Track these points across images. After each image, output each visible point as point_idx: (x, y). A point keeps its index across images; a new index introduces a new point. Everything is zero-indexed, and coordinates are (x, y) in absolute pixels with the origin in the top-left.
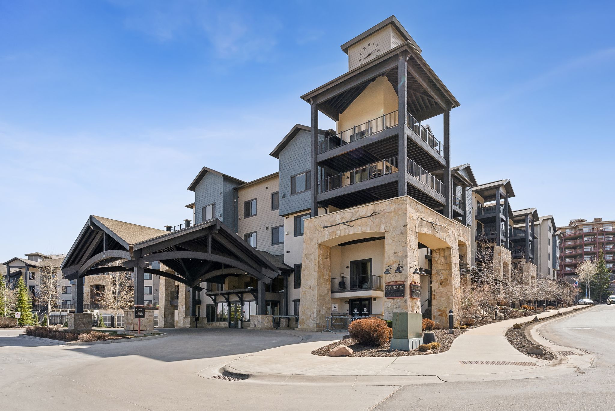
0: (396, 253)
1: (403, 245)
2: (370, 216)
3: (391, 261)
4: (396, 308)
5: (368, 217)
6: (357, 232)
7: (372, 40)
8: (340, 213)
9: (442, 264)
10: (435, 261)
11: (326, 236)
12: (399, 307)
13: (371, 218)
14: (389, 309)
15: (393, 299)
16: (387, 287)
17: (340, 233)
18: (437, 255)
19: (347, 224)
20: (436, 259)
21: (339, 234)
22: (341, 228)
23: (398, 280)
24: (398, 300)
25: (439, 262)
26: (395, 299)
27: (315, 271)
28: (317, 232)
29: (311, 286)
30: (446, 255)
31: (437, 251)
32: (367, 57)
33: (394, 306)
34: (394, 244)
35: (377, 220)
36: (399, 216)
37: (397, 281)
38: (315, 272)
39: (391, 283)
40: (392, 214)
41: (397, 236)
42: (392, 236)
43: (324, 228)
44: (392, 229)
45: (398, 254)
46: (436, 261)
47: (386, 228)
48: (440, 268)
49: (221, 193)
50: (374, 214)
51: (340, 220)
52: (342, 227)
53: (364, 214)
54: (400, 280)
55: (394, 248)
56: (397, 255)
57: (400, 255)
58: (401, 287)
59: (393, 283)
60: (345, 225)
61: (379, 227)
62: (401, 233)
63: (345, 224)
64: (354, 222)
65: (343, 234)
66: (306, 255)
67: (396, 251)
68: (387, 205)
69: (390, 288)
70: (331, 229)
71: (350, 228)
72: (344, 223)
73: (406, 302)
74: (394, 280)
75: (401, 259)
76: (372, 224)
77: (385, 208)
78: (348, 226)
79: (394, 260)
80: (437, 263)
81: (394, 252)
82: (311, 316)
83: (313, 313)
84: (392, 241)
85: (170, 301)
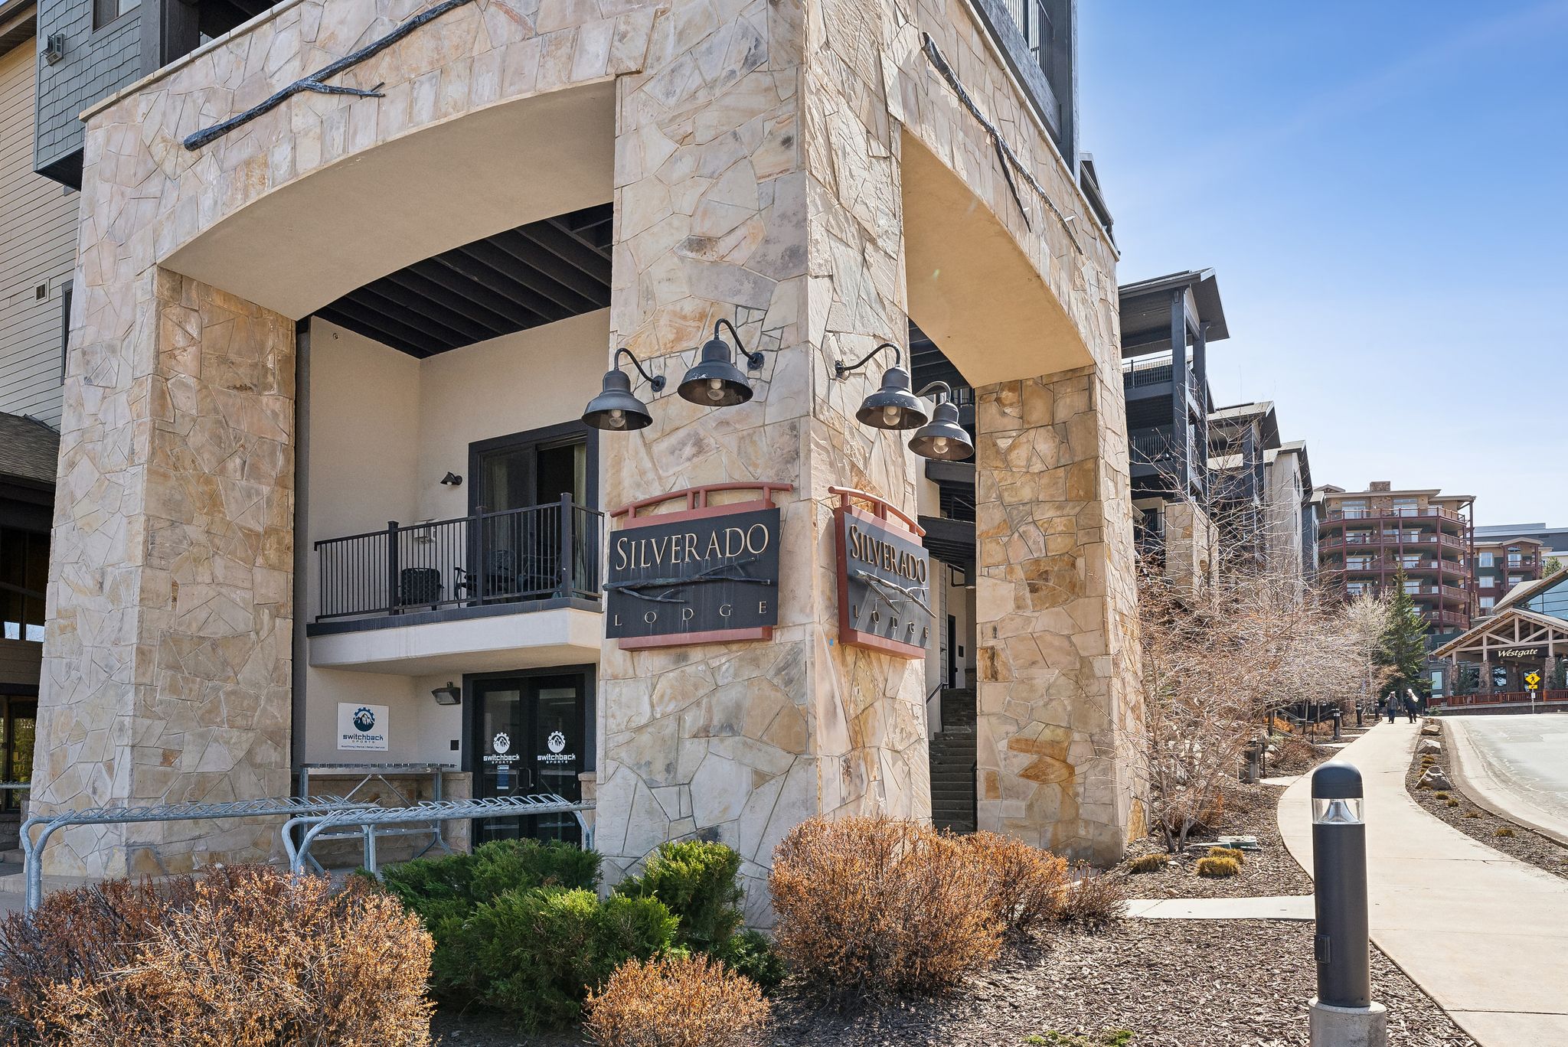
0: (699, 244)
1: (769, 158)
3: (664, 321)
4: (704, 732)
8: (293, 11)
11: (208, 202)
12: (729, 727)
14: (645, 738)
15: (679, 651)
16: (626, 547)
19: (335, 81)
23: (721, 478)
24: (724, 661)
26: (696, 655)
27: (133, 462)
28: (153, 187)
29: (103, 575)
33: (688, 718)
34: (686, 166)
37: (706, 492)
38: (132, 470)
39: (664, 510)
41: (718, 92)
42: (672, 101)
43: (192, 145)
44: (669, 46)
45: (723, 246)
47: (621, 48)
51: (297, 63)
54: (741, 476)
55: (687, 202)
56: (710, 256)
57: (740, 257)
58: (746, 541)
59: (679, 508)
60: (333, 91)
61: (565, 50)
62: (751, 62)
63: (329, 83)
64: (385, 58)
66: (84, 353)
67: (706, 226)
69: (648, 553)
70: (236, 148)
71: (359, 105)
72: (321, 82)
73: (789, 682)
74: (682, 484)
75: (747, 287)
76: (518, 37)
78: (350, 102)
81: (684, 236)
82: (94, 792)
83: (110, 769)
84: (669, 146)
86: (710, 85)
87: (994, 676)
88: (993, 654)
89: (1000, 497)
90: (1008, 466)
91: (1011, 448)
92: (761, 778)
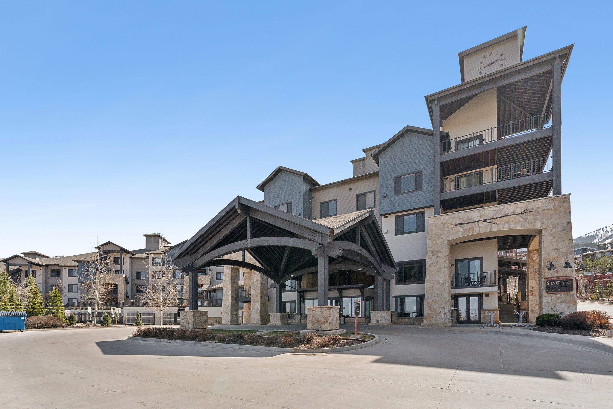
0: (557, 249)
1: (567, 241)
2: (521, 213)
3: (551, 257)
4: (560, 302)
5: (518, 214)
6: (502, 229)
7: (494, 50)
8: (478, 211)
11: (460, 233)
12: (564, 302)
13: (522, 215)
14: (550, 303)
15: (556, 294)
16: (549, 283)
17: (480, 230)
19: (488, 221)
21: (478, 231)
22: (480, 225)
23: (562, 275)
24: (562, 295)
26: (558, 294)
27: (445, 267)
28: (446, 229)
29: (439, 282)
32: (489, 65)
33: (557, 301)
34: (554, 240)
35: (530, 217)
36: (561, 214)
37: (559, 277)
39: (552, 278)
40: (551, 212)
41: (559, 233)
42: (551, 232)
43: (456, 225)
44: (551, 226)
45: (560, 250)
47: (543, 225)
49: (300, 193)
50: (525, 212)
51: (479, 217)
52: (481, 224)
53: (512, 211)
54: (564, 275)
55: (555, 244)
56: (558, 251)
57: (563, 251)
58: (568, 282)
59: (554, 278)
60: (487, 222)
61: (533, 224)
62: (564, 230)
63: (486, 221)
64: (498, 219)
65: (483, 231)
66: (431, 251)
67: (558, 247)
68: (543, 203)
69: (553, 283)
70: (466, 227)
71: (493, 225)
72: (484, 221)
73: (572, 297)
74: (555, 275)
75: (564, 254)
76: (524, 221)
77: (540, 206)
78: (491, 224)
79: (555, 256)
81: (554, 248)
82: (440, 311)
83: (444, 308)
84: (551, 238)
85: (235, 299)
86: (558, 232)
87: (532, 295)
88: (532, 291)
89: (534, 267)
90: (535, 263)
91: (536, 260)
92: (569, 307)
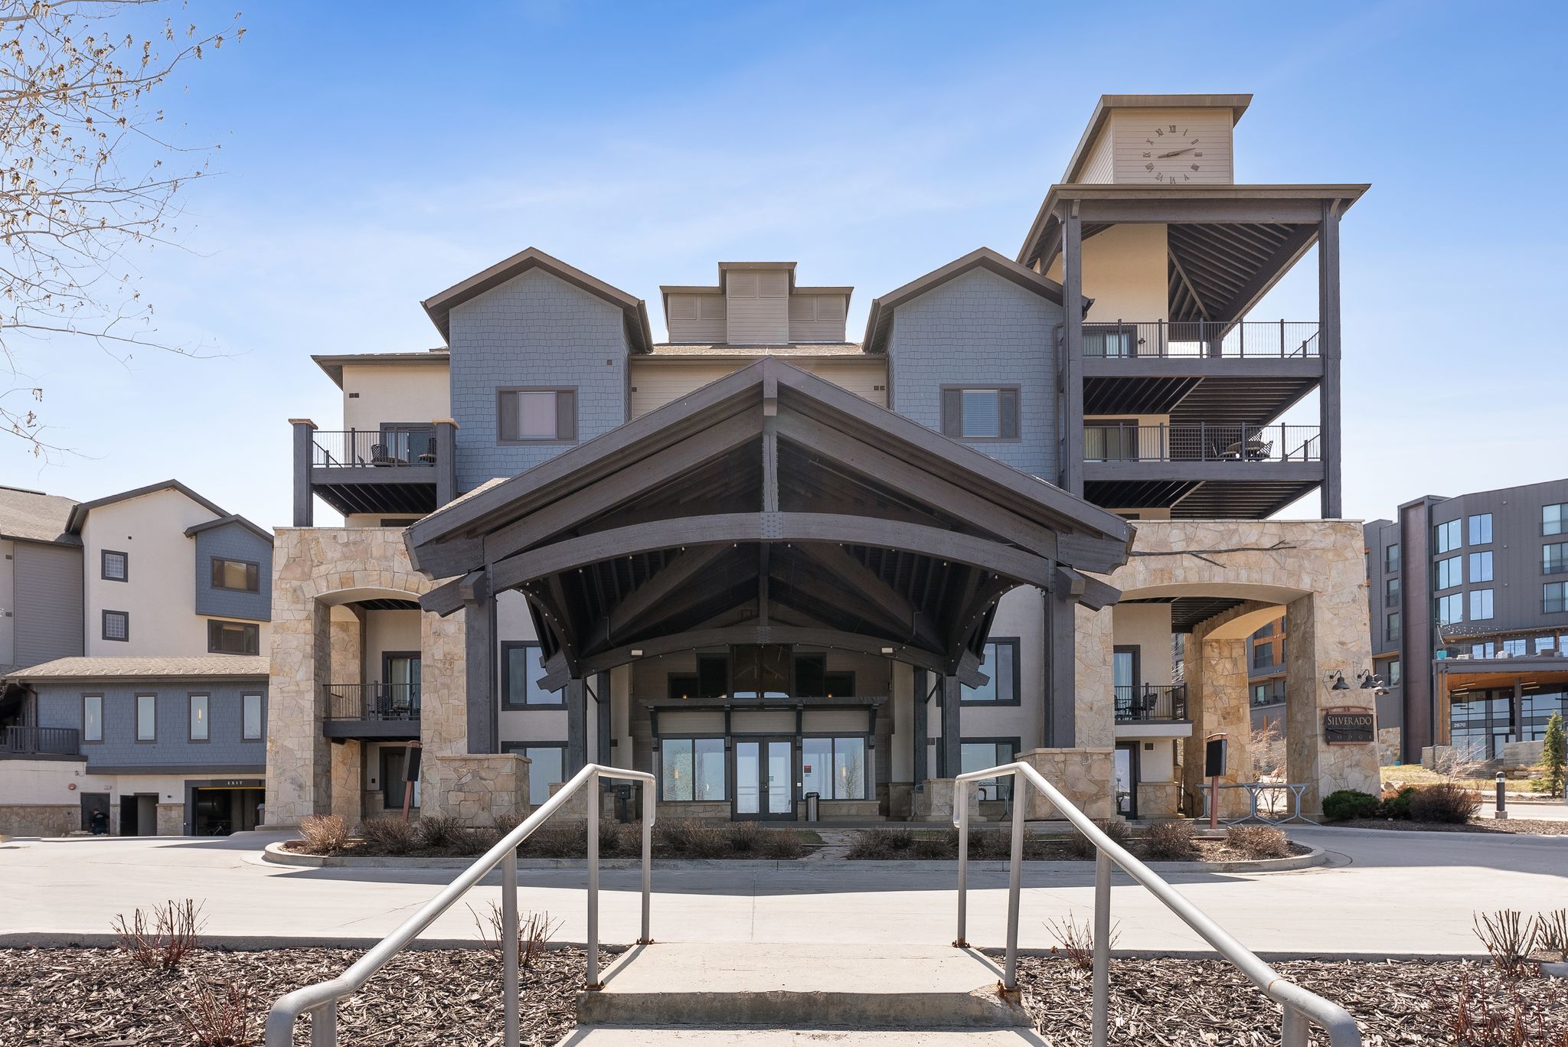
0: (1342, 644)
1: (1360, 627)
2: (1272, 549)
3: (1332, 661)
4: (1351, 766)
5: (1268, 549)
6: (1234, 580)
7: (1183, 122)
8: (1181, 525)
9: (1226, 673)
10: (1211, 665)
11: (1141, 577)
12: (1357, 765)
13: (1274, 553)
14: (1333, 767)
15: (1342, 747)
16: (1331, 719)
17: (1185, 576)
18: (1214, 654)
19: (1204, 556)
20: (1213, 662)
21: (1181, 578)
22: (1186, 563)
23: (1352, 705)
24: (1355, 749)
25: (1219, 668)
26: (1347, 747)
27: (1105, 665)
29: (1092, 704)
30: (1234, 655)
31: (1213, 644)
32: (1168, 156)
33: (1345, 762)
34: (1336, 622)
35: (1290, 561)
36: (1347, 563)
37: (1348, 707)
38: (1107, 667)
39: (1335, 710)
40: (1330, 555)
41: (1345, 605)
42: (1332, 604)
44: (1330, 589)
45: (1350, 645)
46: (1213, 667)
47: (1315, 584)
48: (1222, 682)
49: (609, 362)
50: (1281, 546)
51: (1184, 543)
52: (1189, 561)
53: (1254, 541)
54: (1356, 704)
55: (1338, 631)
56: (1345, 647)
57: (1354, 649)
58: (1365, 721)
59: (1339, 710)
60: (1201, 558)
61: (1297, 577)
62: (1354, 601)
63: (1201, 555)
64: (1225, 556)
65: (1193, 579)
67: (1342, 640)
68: (1314, 532)
69: (1338, 722)
70: (1155, 563)
71: (1215, 568)
72: (1196, 554)
73: (1372, 755)
74: (1340, 704)
75: (1356, 658)
76: (1279, 567)
77: (1309, 538)
78: (1211, 564)
79: (1340, 659)
80: (1215, 671)
81: (1337, 640)
84: (1331, 616)
85: (324, 723)
86: (1343, 603)
92: (1366, 777)
